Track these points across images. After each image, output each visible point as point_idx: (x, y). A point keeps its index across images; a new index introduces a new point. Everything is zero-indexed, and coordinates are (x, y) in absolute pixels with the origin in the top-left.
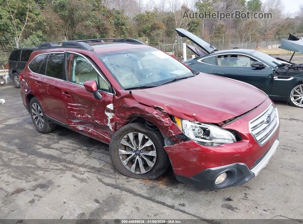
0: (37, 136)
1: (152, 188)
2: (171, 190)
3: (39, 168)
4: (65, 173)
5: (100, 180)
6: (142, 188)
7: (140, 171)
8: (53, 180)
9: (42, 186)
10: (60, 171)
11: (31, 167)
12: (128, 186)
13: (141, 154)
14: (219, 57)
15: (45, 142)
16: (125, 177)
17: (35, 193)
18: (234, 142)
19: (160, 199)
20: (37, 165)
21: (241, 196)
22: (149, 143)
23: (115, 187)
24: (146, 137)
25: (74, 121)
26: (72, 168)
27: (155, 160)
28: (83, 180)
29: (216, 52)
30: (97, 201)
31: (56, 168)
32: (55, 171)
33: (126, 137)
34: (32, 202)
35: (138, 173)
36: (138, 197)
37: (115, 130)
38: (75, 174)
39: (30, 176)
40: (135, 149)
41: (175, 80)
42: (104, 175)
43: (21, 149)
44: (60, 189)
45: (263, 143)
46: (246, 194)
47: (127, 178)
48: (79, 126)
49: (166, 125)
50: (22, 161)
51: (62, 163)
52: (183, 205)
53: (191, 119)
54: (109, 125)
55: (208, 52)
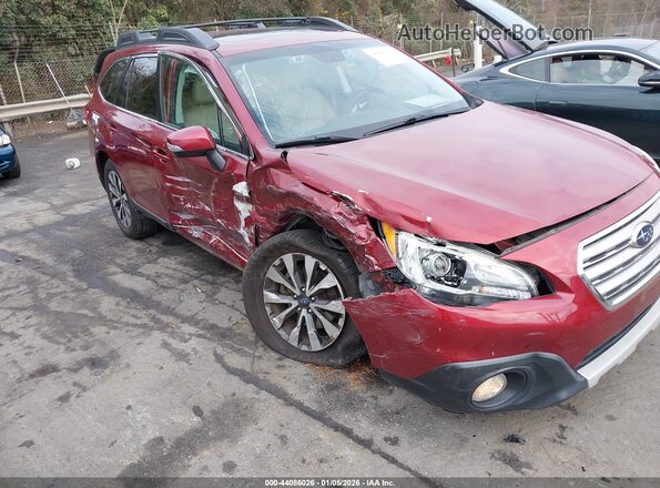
0: (117, 245)
1: (331, 388)
2: (375, 398)
3: (102, 320)
4: (149, 335)
5: (219, 359)
6: (308, 388)
7: (309, 345)
8: (120, 353)
9: (94, 363)
10: (141, 330)
11: (86, 316)
12: (276, 378)
13: (311, 305)
14: (557, 59)
15: (130, 259)
16: (276, 356)
17: (77, 377)
18: (533, 296)
19: (343, 418)
20: (99, 313)
21: (550, 431)
22: (329, 281)
23: (247, 377)
24: (323, 267)
25: (183, 217)
26: (167, 325)
27: (341, 322)
28: (182, 356)
29: (551, 48)
30: (197, 411)
31: (135, 321)
32: (131, 328)
33: (277, 262)
34: (65, 398)
35: (304, 348)
36: (292, 410)
37: (257, 244)
38: (170, 340)
39: (77, 337)
40: (297, 292)
41: (411, 122)
42: (232, 348)
43: (79, 274)
44: (129, 373)
45: (617, 301)
46: (562, 428)
47: (280, 359)
48: (193, 228)
49: (359, 242)
50: (73, 300)
51: (151, 311)
52: (394, 441)
53: (419, 230)
54: (242, 231)
55: (528, 48)
